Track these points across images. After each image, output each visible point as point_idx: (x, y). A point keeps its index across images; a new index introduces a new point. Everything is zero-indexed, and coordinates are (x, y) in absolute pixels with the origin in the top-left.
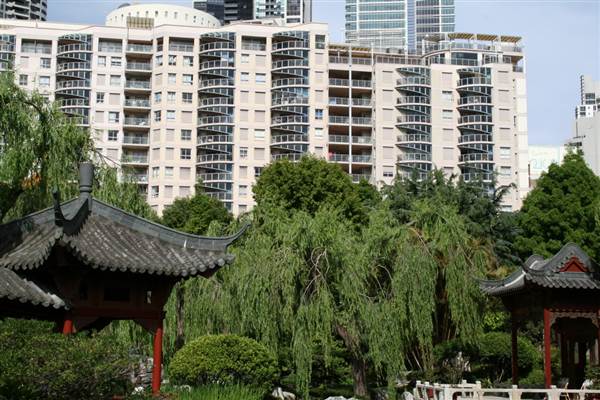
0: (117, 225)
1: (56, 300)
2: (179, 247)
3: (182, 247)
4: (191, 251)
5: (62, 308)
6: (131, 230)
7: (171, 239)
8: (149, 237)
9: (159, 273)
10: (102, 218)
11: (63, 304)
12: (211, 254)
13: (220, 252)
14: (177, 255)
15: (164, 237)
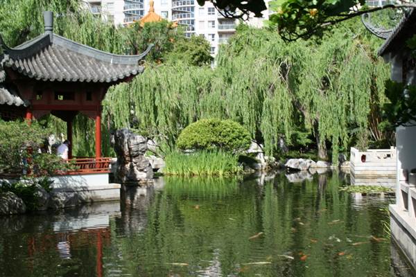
0: (69, 51)
1: (18, 101)
2: (107, 63)
3: (109, 63)
4: (115, 65)
5: (22, 105)
6: (77, 54)
7: (102, 58)
8: (89, 58)
9: (88, 81)
10: (59, 47)
11: (22, 103)
12: (128, 67)
13: (134, 65)
14: (105, 69)
15: (98, 57)
